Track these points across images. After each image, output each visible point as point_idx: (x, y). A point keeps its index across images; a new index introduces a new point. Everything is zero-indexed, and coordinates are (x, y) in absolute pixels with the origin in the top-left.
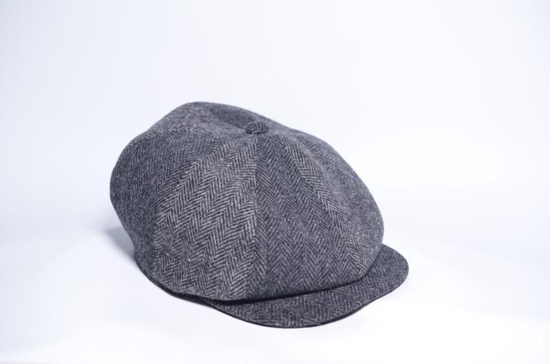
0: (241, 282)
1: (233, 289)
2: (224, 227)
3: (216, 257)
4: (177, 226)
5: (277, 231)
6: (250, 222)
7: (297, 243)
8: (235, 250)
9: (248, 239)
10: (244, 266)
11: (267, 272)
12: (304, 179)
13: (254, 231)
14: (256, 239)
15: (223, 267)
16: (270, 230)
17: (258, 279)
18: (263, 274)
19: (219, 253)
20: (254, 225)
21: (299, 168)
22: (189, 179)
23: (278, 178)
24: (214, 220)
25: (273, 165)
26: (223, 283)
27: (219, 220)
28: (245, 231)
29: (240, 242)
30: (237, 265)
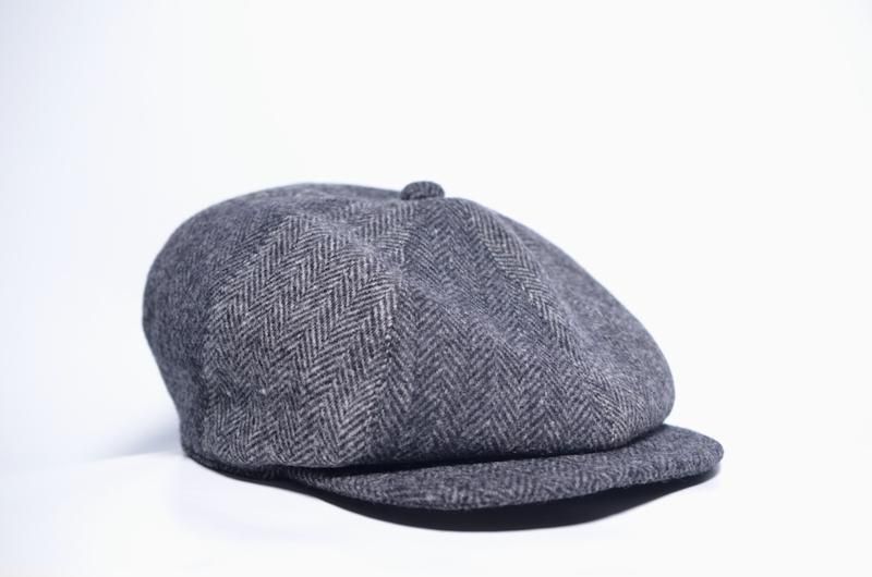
0: (361, 418)
1: (346, 434)
2: (334, 314)
3: (314, 370)
4: (244, 323)
5: (439, 322)
6: (385, 303)
7: (478, 349)
8: (352, 355)
9: (377, 332)
10: (369, 387)
11: (415, 397)
12: (504, 271)
13: (390, 318)
14: (394, 333)
15: (327, 390)
16: (422, 319)
17: (394, 411)
18: (407, 401)
19: (320, 363)
20: (392, 307)
21: (494, 254)
22: (276, 243)
23: (451, 260)
24: (314, 304)
25: (442, 239)
26: (326, 424)
27: (325, 303)
28: (373, 320)
29: (362, 340)
30: (355, 387)
